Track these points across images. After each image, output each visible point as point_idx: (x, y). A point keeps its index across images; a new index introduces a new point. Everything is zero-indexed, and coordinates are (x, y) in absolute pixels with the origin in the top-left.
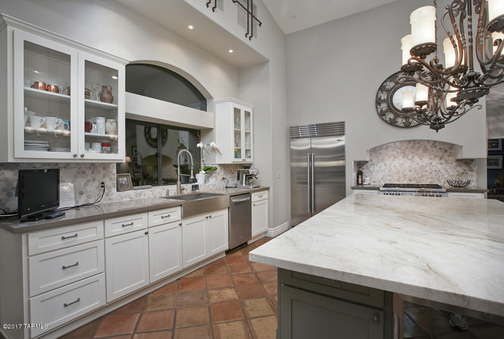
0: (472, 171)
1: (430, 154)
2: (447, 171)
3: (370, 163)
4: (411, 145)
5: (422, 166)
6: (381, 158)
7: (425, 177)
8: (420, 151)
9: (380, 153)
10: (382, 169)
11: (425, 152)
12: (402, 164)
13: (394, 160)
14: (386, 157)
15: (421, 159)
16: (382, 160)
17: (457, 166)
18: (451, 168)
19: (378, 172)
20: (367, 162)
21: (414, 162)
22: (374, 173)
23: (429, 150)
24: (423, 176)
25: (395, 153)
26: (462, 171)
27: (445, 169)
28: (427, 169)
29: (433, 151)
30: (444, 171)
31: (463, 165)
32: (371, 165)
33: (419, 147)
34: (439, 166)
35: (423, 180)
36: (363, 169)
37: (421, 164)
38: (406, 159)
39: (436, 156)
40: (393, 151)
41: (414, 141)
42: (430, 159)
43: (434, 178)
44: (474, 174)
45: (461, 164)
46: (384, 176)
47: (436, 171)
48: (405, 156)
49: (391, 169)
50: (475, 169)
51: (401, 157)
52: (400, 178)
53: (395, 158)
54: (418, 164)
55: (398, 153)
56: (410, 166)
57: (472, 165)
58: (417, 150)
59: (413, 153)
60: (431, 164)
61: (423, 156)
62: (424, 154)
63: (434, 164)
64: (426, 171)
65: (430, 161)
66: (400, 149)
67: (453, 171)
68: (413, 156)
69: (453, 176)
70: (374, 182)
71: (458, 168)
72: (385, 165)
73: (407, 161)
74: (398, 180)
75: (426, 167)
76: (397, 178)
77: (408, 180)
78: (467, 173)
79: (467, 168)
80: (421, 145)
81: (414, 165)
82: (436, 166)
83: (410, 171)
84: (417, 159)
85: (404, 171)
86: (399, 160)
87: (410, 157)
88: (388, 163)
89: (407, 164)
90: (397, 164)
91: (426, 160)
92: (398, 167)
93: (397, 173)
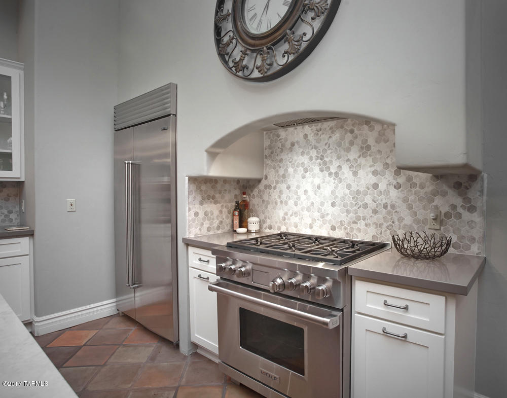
0: (472, 209)
1: (375, 161)
2: (410, 207)
3: (264, 182)
5: (358, 192)
6: (281, 172)
7: (363, 223)
8: (353, 154)
9: (281, 160)
10: (284, 196)
11: (364, 155)
12: (319, 187)
13: (304, 177)
14: (291, 170)
15: (355, 174)
16: (284, 176)
17: (435, 193)
18: (420, 200)
19: (276, 203)
20: (259, 181)
21: (340, 181)
22: (270, 207)
23: (373, 149)
24: (358, 218)
25: (305, 159)
26: (445, 209)
27: (405, 200)
28: (368, 199)
29: (379, 152)
30: (404, 206)
31: (451, 192)
32: (266, 187)
33: (352, 143)
34: (394, 193)
35: (359, 230)
36: (254, 197)
37: (354, 188)
38: (326, 173)
40: (302, 154)
42: (375, 173)
43: (381, 225)
44: (476, 217)
45: (445, 188)
46: (287, 214)
47: (385, 206)
48: (324, 167)
49: (299, 198)
50: (481, 202)
51: (316, 169)
52: (314, 220)
53: (306, 171)
54: (349, 187)
55: (311, 158)
56: (333, 192)
57: (473, 194)
58: (348, 150)
59: (339, 158)
60: (376, 186)
61: (360, 165)
62: (362, 161)
63: (382, 186)
64: (365, 206)
65: (373, 179)
66: (315, 148)
67: (424, 208)
68: (340, 167)
69: (425, 222)
70: (270, 228)
71: (438, 201)
72: (288, 187)
73: (327, 179)
74: (311, 227)
75: (366, 194)
76: (309, 221)
77: (328, 226)
78: (459, 216)
79: (458, 201)
80: (356, 137)
81: (342, 191)
82: (387, 192)
83: (333, 205)
84: (346, 173)
85: (322, 204)
86: (314, 176)
87: (333, 170)
88: (293, 182)
89: (329, 186)
90: (309, 187)
91: (366, 177)
92: (311, 193)
93: (309, 210)
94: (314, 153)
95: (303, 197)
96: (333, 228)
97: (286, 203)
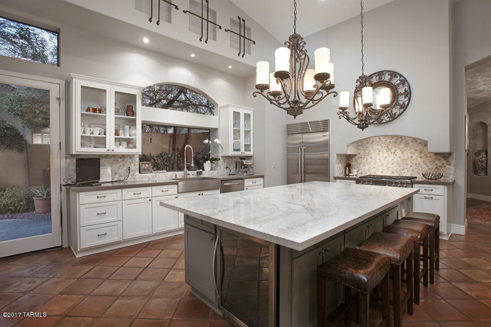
0: (450, 164)
1: (411, 148)
2: (426, 164)
3: (358, 156)
4: (393, 140)
5: (404, 159)
6: (367, 152)
7: (406, 170)
8: (402, 146)
9: (367, 147)
10: (368, 161)
11: (407, 146)
12: (386, 158)
13: (379, 154)
14: (372, 151)
15: (403, 153)
16: (369, 153)
17: (436, 159)
18: (430, 162)
19: (365, 164)
20: (356, 155)
21: (396, 155)
22: (361, 165)
23: (410, 144)
24: (404, 169)
25: (380, 147)
26: (440, 165)
27: (424, 162)
28: (408, 162)
29: (413, 145)
30: (424, 164)
31: (442, 159)
32: (359, 158)
33: (401, 142)
34: (419, 160)
35: (404, 173)
36: (352, 161)
37: (402, 158)
38: (389, 153)
39: (416, 150)
40: (378, 145)
41: (397, 136)
42: (411, 153)
43: (414, 171)
44: (452, 167)
45: (440, 158)
46: (370, 168)
47: (416, 164)
48: (388, 150)
49: (376, 162)
50: (453, 162)
51: (385, 151)
52: (384, 170)
53: (380, 151)
54: (400, 157)
55: (382, 147)
56: (393, 159)
57: (450, 159)
58: (400, 144)
59: (395, 147)
60: (411, 157)
61: (405, 150)
62: (405, 148)
63: (414, 157)
64: (407, 164)
65: (411, 155)
66: (384, 143)
67: (432, 164)
68: (396, 150)
69: (432, 169)
70: (361, 173)
71: (437, 162)
72: (371, 158)
73: (390, 154)
74: (382, 173)
75: (407, 160)
76: (381, 170)
77: (391, 172)
78: (445, 167)
79: (445, 162)
80: (403, 140)
81: (397, 159)
82: (416, 159)
83: (393, 164)
84: (399, 152)
85: (388, 164)
86: (384, 154)
87: (393, 151)
88: (373, 156)
89: (390, 157)
90: (381, 158)
91: (407, 154)
92: (382, 160)
93: (381, 166)
94: (383, 145)
95: (378, 161)
96: (393, 173)
97: (370, 164)
